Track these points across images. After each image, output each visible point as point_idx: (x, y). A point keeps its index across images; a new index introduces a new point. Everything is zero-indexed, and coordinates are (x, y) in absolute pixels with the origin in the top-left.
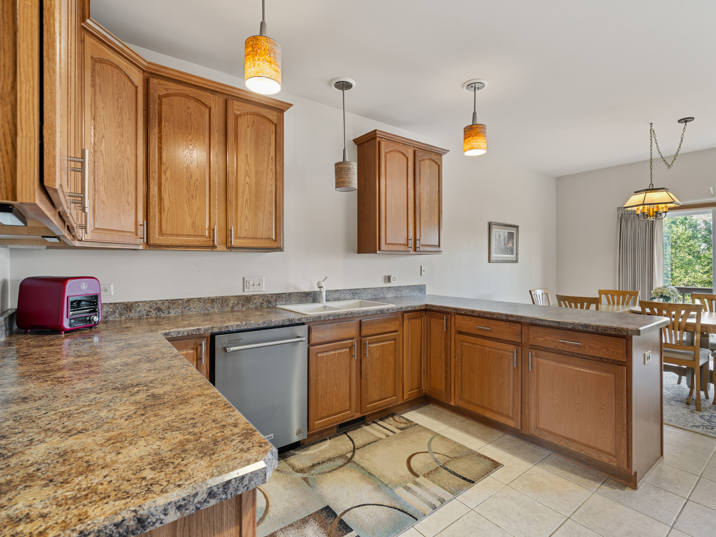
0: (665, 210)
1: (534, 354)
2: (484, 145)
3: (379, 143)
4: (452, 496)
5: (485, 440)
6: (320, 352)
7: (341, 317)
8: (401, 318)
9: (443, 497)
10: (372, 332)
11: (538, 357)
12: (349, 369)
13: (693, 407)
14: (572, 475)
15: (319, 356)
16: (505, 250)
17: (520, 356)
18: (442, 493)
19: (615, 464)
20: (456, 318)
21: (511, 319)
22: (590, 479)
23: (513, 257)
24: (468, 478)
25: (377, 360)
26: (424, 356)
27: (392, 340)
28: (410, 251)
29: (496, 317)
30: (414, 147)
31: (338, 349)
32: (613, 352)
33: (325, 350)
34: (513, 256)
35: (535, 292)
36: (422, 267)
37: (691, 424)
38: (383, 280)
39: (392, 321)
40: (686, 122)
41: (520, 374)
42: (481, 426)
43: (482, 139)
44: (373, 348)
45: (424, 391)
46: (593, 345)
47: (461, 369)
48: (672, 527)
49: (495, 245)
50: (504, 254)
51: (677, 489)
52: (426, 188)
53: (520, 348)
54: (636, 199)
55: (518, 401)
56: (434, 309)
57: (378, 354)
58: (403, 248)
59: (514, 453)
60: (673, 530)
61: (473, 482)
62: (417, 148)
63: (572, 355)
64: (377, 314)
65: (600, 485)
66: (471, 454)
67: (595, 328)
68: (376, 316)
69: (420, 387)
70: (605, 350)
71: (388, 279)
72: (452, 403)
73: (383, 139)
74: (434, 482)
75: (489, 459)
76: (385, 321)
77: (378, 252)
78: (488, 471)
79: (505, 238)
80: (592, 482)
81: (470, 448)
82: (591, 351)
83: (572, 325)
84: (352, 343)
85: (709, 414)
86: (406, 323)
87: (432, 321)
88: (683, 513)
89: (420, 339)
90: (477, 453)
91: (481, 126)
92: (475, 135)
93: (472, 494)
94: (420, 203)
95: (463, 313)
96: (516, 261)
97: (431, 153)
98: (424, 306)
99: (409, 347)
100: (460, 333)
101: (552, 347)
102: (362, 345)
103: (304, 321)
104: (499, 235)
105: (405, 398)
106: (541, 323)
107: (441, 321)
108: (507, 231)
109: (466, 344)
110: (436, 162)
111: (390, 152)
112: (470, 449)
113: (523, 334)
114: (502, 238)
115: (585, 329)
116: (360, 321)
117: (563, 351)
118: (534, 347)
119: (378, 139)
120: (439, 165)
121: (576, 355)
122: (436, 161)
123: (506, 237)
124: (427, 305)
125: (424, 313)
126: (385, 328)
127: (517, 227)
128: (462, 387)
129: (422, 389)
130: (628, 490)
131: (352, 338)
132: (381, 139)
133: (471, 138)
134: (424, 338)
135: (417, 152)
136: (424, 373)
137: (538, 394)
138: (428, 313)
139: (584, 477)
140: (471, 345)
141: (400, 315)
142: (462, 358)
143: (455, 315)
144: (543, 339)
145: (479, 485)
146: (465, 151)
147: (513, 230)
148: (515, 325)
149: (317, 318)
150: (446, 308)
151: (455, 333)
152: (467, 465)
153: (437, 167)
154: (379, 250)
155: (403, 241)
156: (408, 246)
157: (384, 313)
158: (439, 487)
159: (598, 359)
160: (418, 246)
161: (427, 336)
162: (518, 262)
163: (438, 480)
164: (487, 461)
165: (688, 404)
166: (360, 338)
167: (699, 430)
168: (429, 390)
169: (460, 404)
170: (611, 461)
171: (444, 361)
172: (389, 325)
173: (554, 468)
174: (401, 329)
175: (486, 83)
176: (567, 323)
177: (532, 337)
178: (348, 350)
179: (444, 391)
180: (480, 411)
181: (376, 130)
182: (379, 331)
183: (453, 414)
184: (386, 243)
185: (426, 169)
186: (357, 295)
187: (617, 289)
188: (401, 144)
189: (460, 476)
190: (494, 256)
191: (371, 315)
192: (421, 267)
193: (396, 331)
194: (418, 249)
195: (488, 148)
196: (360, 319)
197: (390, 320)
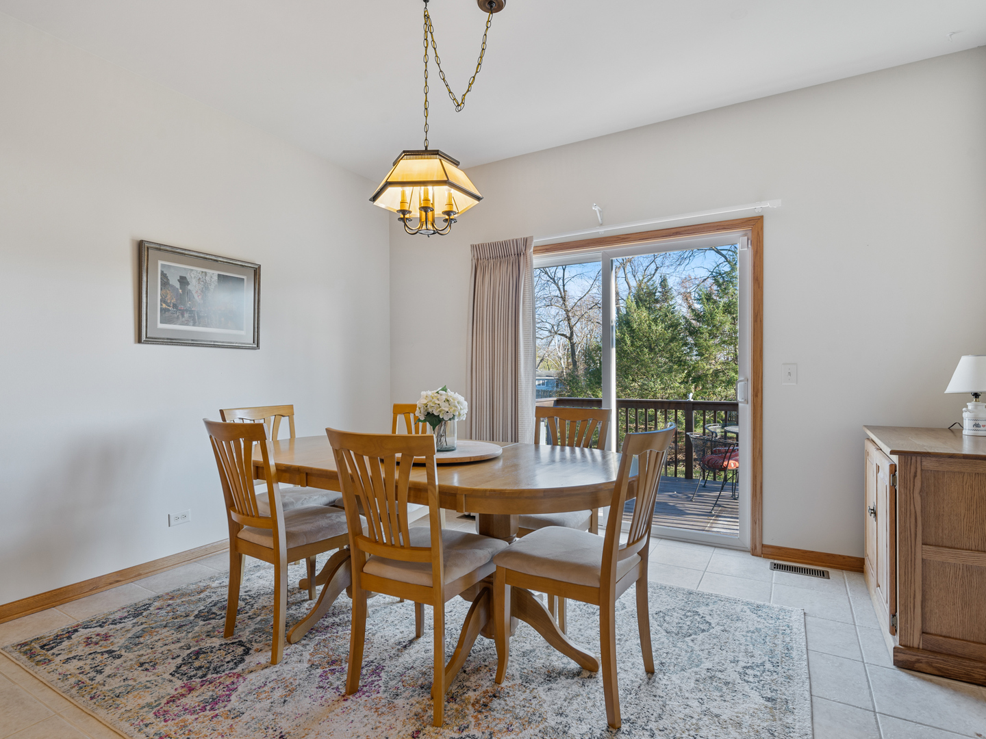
23: (240, 335)
49: (165, 302)
50: (205, 326)
108: (214, 272)
147: (241, 273)
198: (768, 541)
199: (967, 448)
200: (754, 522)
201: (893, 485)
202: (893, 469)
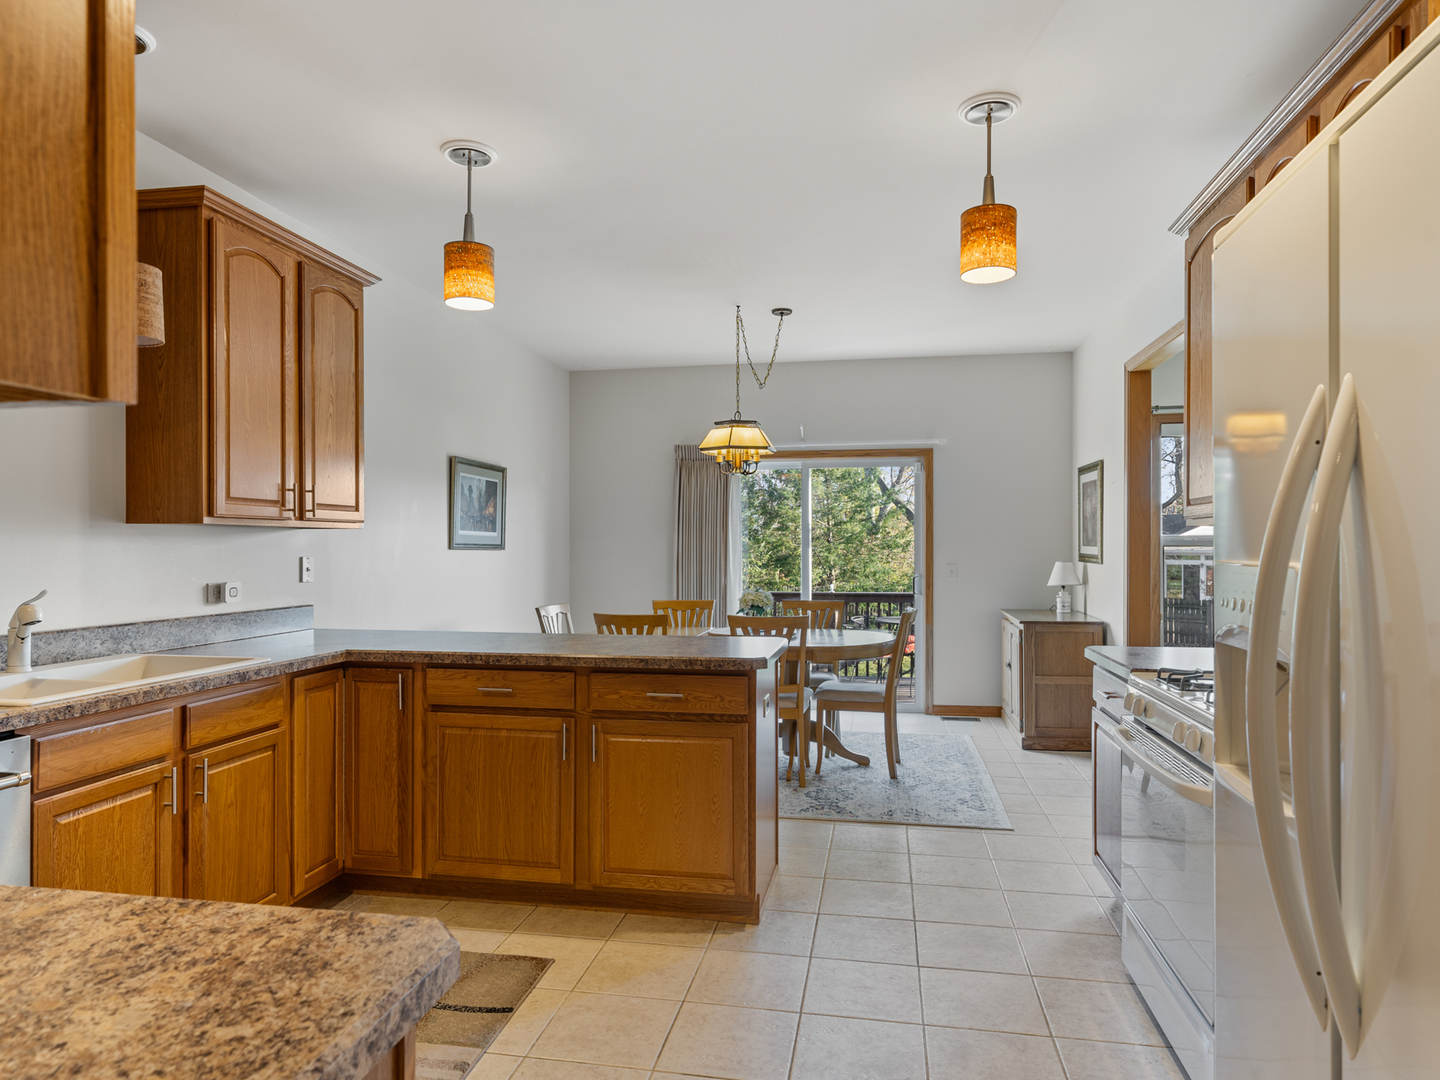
0: (755, 459)
1: (599, 728)
2: (490, 293)
3: (210, 223)
4: (479, 1050)
5: (504, 929)
6: (67, 813)
7: (133, 703)
8: (286, 692)
9: (463, 1058)
10: (218, 733)
11: (608, 733)
12: (152, 845)
13: (795, 783)
14: (669, 936)
15: (63, 822)
16: (481, 521)
17: (573, 737)
18: (456, 1053)
19: (732, 892)
20: (429, 676)
21: (555, 664)
22: (695, 932)
23: (494, 537)
24: (498, 1006)
25: (229, 806)
26: (340, 778)
27: (266, 749)
28: (289, 519)
29: (524, 663)
30: (298, 253)
31: (121, 794)
32: (730, 701)
33: (84, 803)
34: (495, 534)
35: (546, 611)
36: (304, 560)
37: (799, 809)
38: (200, 596)
39: (267, 701)
40: (782, 314)
41: (573, 771)
42: (484, 905)
43: (487, 278)
44: (219, 777)
45: (340, 865)
46: (701, 695)
47: (442, 790)
48: (811, 957)
49: (462, 510)
50: (480, 530)
51: (804, 904)
52: (325, 361)
53: (573, 720)
54: (717, 436)
55: (569, 828)
56: (372, 659)
57: (231, 791)
58: (273, 511)
59: (566, 934)
60: (813, 960)
61: (511, 1010)
62: (306, 256)
63: (666, 717)
64: (230, 684)
65: (711, 935)
66: (486, 962)
67: (704, 663)
68: (225, 691)
69: (330, 858)
70: (719, 699)
71: (217, 593)
72: (418, 874)
73: (220, 216)
74: (430, 1041)
75: (525, 958)
76: (249, 703)
77: (206, 520)
78: (530, 980)
79: (480, 494)
80: (700, 935)
81: (480, 951)
82: (698, 706)
83: (668, 663)
84: (161, 771)
85: (814, 789)
86: (299, 701)
87: (362, 692)
88: (818, 933)
89: (331, 737)
90: (498, 956)
91: (486, 249)
92: (475, 267)
93: (514, 1033)
94: (314, 399)
95: (448, 661)
96: (501, 546)
97: (337, 275)
98: (342, 654)
99: (308, 762)
100: (437, 708)
101: (633, 708)
102: (189, 774)
103: (17, 724)
104: (470, 487)
105: (297, 892)
106: (614, 666)
107: (389, 687)
108: (484, 479)
109: (454, 731)
110: (349, 302)
111: (238, 253)
112: (482, 954)
113: (578, 693)
114: (475, 495)
115: (689, 668)
116: (184, 709)
117: (652, 713)
118: (600, 714)
119: (205, 214)
120: (356, 311)
121: (673, 717)
122: (350, 297)
123: (483, 493)
124: (349, 653)
125: (341, 673)
126: (250, 719)
127: (503, 470)
128: (442, 831)
129: (337, 861)
130: (749, 929)
131: (160, 759)
132: (213, 215)
133: (464, 271)
134: (340, 734)
135: (306, 268)
136: (340, 820)
137: (608, 805)
138: (350, 672)
139: (687, 932)
140: (466, 732)
141: (284, 682)
142: (442, 765)
143: (424, 671)
144: (616, 697)
145: (522, 1010)
146: (447, 297)
147: (495, 478)
148: (564, 677)
149: (59, 711)
150: (402, 654)
151: (425, 710)
152: (486, 985)
153: (353, 313)
154: (210, 513)
155: (273, 494)
156: (283, 505)
157: (250, 681)
158: (446, 1046)
159: (707, 718)
160: (309, 506)
161: (349, 729)
162: (504, 549)
163: (439, 1034)
164: (522, 963)
165: (788, 780)
166: (181, 756)
167: (809, 815)
168: (353, 859)
169: (439, 868)
170: (727, 887)
171: (396, 780)
172: (259, 712)
173: (640, 935)
174: (287, 720)
175: (494, 156)
176: (660, 660)
177: (595, 695)
178: (150, 792)
179: (395, 850)
180: (486, 872)
181: (202, 188)
182: (234, 729)
183: (415, 900)
184: (228, 496)
185: (326, 312)
186: (128, 641)
187: (675, 598)
188: (267, 240)
189: (480, 1010)
190: (461, 534)
191: (216, 688)
192: (301, 559)
193: (275, 726)
194: (309, 515)
195: (496, 300)
196: (182, 704)
197: (262, 698)
198: (937, 702)
199: (1059, 619)
200: (927, 688)
201: (1021, 643)
202: (1021, 631)
